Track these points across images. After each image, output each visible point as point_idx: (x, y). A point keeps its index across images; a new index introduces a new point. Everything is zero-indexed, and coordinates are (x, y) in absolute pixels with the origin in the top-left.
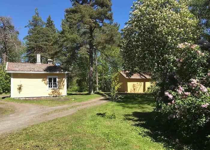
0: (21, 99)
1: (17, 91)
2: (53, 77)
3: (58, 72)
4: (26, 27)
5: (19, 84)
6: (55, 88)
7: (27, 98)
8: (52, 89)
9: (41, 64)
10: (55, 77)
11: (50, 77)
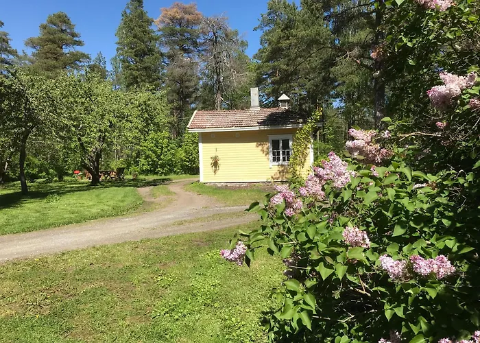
0: (219, 185)
1: (211, 169)
2: (280, 137)
3: (289, 126)
4: (255, 29)
5: (214, 155)
6: (286, 163)
7: (229, 185)
8: (278, 165)
9: (259, 108)
10: (285, 137)
11: (276, 137)
